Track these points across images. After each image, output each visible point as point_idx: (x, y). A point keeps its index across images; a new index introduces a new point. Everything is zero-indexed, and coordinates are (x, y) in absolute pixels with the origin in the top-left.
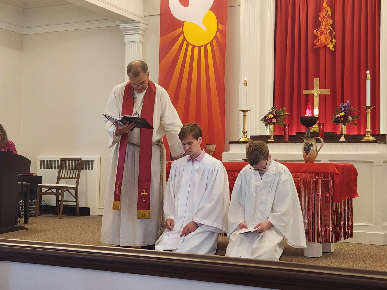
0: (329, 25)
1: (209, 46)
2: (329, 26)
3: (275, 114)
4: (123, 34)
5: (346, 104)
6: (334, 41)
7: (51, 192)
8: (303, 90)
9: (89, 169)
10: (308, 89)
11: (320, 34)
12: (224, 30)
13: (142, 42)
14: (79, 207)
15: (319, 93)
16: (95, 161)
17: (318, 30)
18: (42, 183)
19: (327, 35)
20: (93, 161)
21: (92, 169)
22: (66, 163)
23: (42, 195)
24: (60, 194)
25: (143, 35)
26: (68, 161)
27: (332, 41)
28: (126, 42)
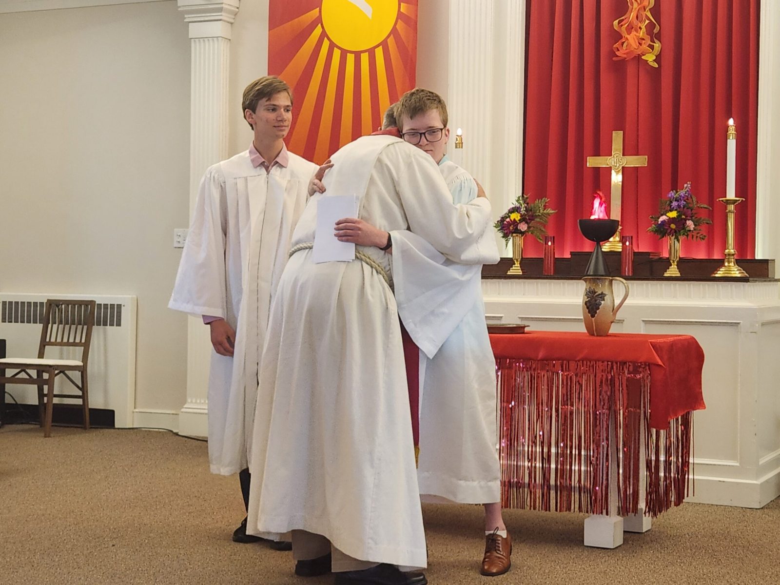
0: (646, 10)
1: (379, 53)
2: (646, 12)
3: (524, 212)
4: (185, 20)
5: (682, 193)
6: (657, 45)
7: (28, 377)
8: (588, 158)
9: (111, 324)
10: (600, 156)
11: (626, 29)
12: (413, 17)
13: (230, 40)
14: (90, 409)
15: (623, 165)
16: (124, 306)
17: (623, 20)
18: (7, 357)
19: (642, 33)
20: (119, 306)
21: (119, 324)
22: (60, 310)
23: (6, 385)
24: (46, 382)
25: (231, 24)
26: (63, 306)
28: (192, 40)
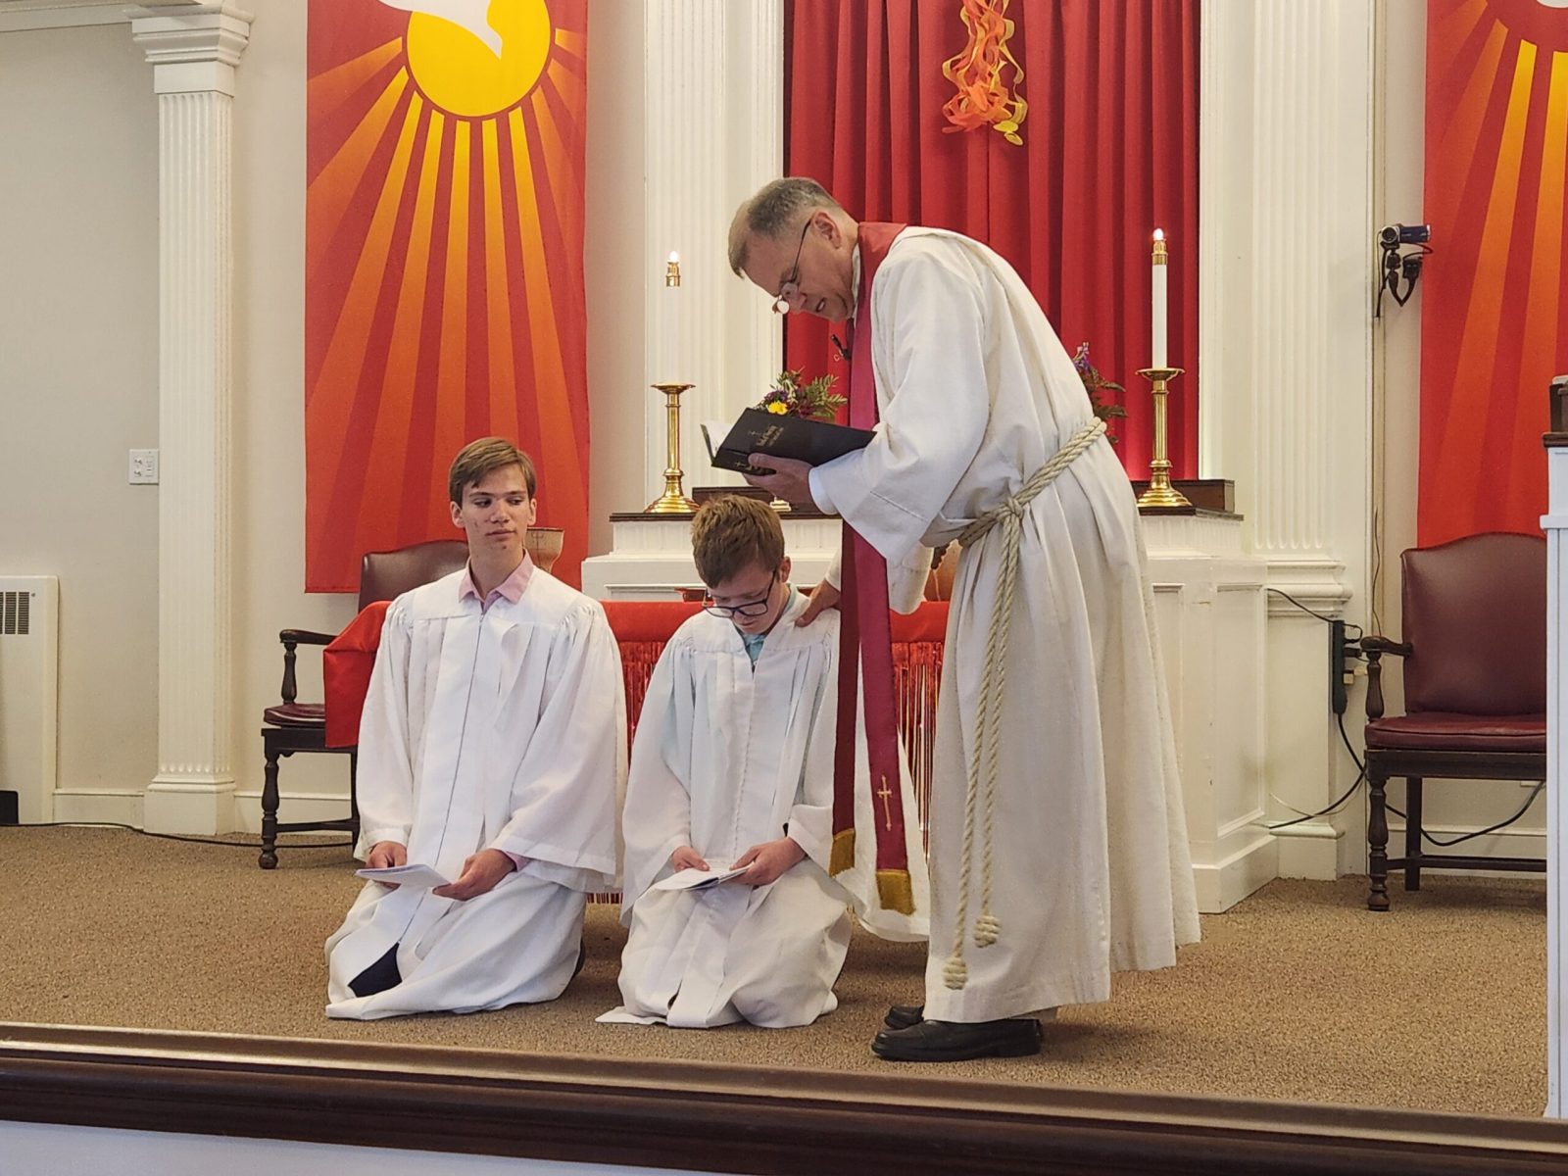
0: (1001, 43)
1: (516, 119)
2: (999, 47)
3: (793, 400)
4: (147, 60)
6: (1021, 105)
9: (10, 630)
11: (965, 77)
12: (578, 54)
13: (232, 97)
16: (34, 595)
17: (959, 60)
19: (993, 85)
20: (25, 597)
21: (24, 630)
25: (235, 67)
27: (1012, 109)
28: (160, 96)
